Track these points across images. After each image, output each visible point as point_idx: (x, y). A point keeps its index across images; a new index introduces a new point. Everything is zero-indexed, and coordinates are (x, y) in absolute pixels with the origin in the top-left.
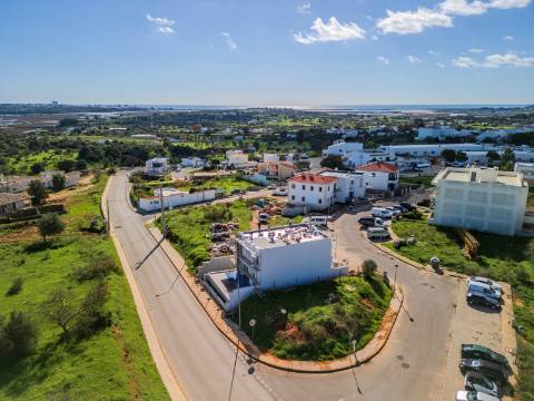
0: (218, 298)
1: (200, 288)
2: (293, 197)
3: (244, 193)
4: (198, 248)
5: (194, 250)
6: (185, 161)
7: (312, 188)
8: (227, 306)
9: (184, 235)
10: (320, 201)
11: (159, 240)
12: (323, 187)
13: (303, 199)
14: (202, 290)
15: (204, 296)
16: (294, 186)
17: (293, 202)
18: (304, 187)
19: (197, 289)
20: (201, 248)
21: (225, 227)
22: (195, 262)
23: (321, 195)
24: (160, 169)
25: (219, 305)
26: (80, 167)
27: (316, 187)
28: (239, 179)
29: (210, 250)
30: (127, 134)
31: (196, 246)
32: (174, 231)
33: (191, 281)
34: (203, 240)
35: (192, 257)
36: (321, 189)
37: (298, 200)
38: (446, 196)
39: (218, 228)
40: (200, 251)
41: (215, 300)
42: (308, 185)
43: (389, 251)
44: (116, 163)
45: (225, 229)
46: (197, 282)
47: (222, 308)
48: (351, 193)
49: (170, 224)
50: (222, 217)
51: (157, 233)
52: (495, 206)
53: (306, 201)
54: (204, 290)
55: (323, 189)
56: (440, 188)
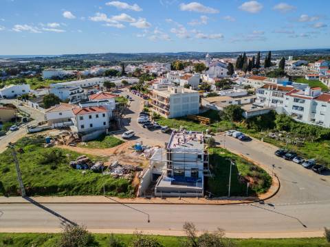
0: (188, 194)
1: (159, 198)
2: (83, 127)
7: (97, 116)
10: (105, 123)
11: (28, 201)
12: (105, 113)
13: (91, 125)
16: (81, 118)
17: (83, 130)
18: (90, 117)
23: (105, 119)
27: (100, 115)
29: (118, 177)
36: (104, 115)
37: (87, 127)
38: (175, 102)
42: (94, 115)
46: (148, 198)
52: (193, 102)
53: (94, 126)
54: (164, 197)
55: (106, 115)
56: (171, 99)
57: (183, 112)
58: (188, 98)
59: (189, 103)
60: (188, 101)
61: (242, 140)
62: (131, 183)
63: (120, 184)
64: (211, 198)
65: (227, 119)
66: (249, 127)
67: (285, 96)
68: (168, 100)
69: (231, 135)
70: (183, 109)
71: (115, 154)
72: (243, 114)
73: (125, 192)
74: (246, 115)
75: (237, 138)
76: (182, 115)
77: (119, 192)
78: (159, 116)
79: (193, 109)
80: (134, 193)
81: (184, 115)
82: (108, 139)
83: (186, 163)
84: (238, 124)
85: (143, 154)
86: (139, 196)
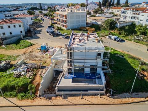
0: (89, 92)
2: (4, 34)
7: (15, 26)
8: (104, 91)
10: (21, 32)
12: (21, 24)
13: (11, 33)
15: (71, 100)
17: (4, 37)
18: (9, 27)
36: (20, 26)
37: (8, 34)
41: (85, 95)
42: (12, 25)
53: (13, 34)
54: (65, 97)
55: (21, 26)
56: (68, 16)
57: (76, 26)
58: (79, 16)
59: (80, 19)
60: (79, 18)
61: (119, 41)
62: (32, 82)
63: (20, 84)
64: (113, 95)
65: (105, 29)
66: (120, 34)
67: (141, 14)
68: (66, 17)
69: (111, 39)
70: (76, 23)
71: (25, 53)
72: (116, 25)
73: (25, 92)
74: (118, 25)
75: (115, 40)
76: (75, 27)
77: (19, 93)
78: (61, 28)
79: (82, 24)
80: (35, 93)
81: (77, 27)
82: (22, 42)
83: (86, 61)
84: (113, 32)
85: (47, 53)
86: (40, 96)
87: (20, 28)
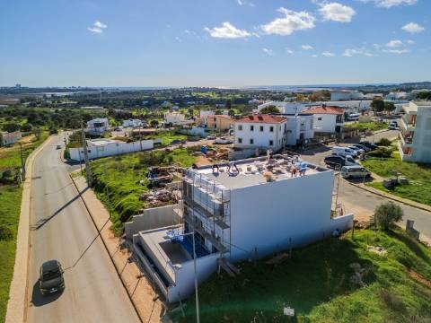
0: (155, 275)
1: (127, 256)
2: (240, 140)
3: (184, 143)
4: (129, 197)
5: (124, 200)
6: (126, 122)
7: (262, 129)
9: (111, 182)
10: (271, 143)
11: (81, 190)
12: (274, 126)
13: (252, 141)
14: (130, 260)
16: (240, 128)
17: (240, 145)
18: (252, 128)
19: (122, 258)
20: (132, 196)
21: (163, 171)
22: (124, 215)
23: (272, 136)
24: (101, 129)
25: (157, 290)
26: (26, 130)
27: (267, 127)
28: (177, 133)
29: (144, 199)
30: (76, 106)
31: (127, 194)
32: (102, 179)
33: (114, 244)
34: (136, 188)
35: (119, 209)
36: (272, 129)
37: (246, 143)
38: (428, 127)
39: (155, 172)
40: (129, 201)
42: (257, 126)
43: (382, 192)
44: (61, 126)
45: (164, 172)
46: (122, 247)
47: (162, 297)
48: (302, 135)
49: (97, 171)
50: (161, 161)
51: (82, 182)
53: (255, 143)
55: (274, 129)
56: (420, 117)
87: (271, 133)
